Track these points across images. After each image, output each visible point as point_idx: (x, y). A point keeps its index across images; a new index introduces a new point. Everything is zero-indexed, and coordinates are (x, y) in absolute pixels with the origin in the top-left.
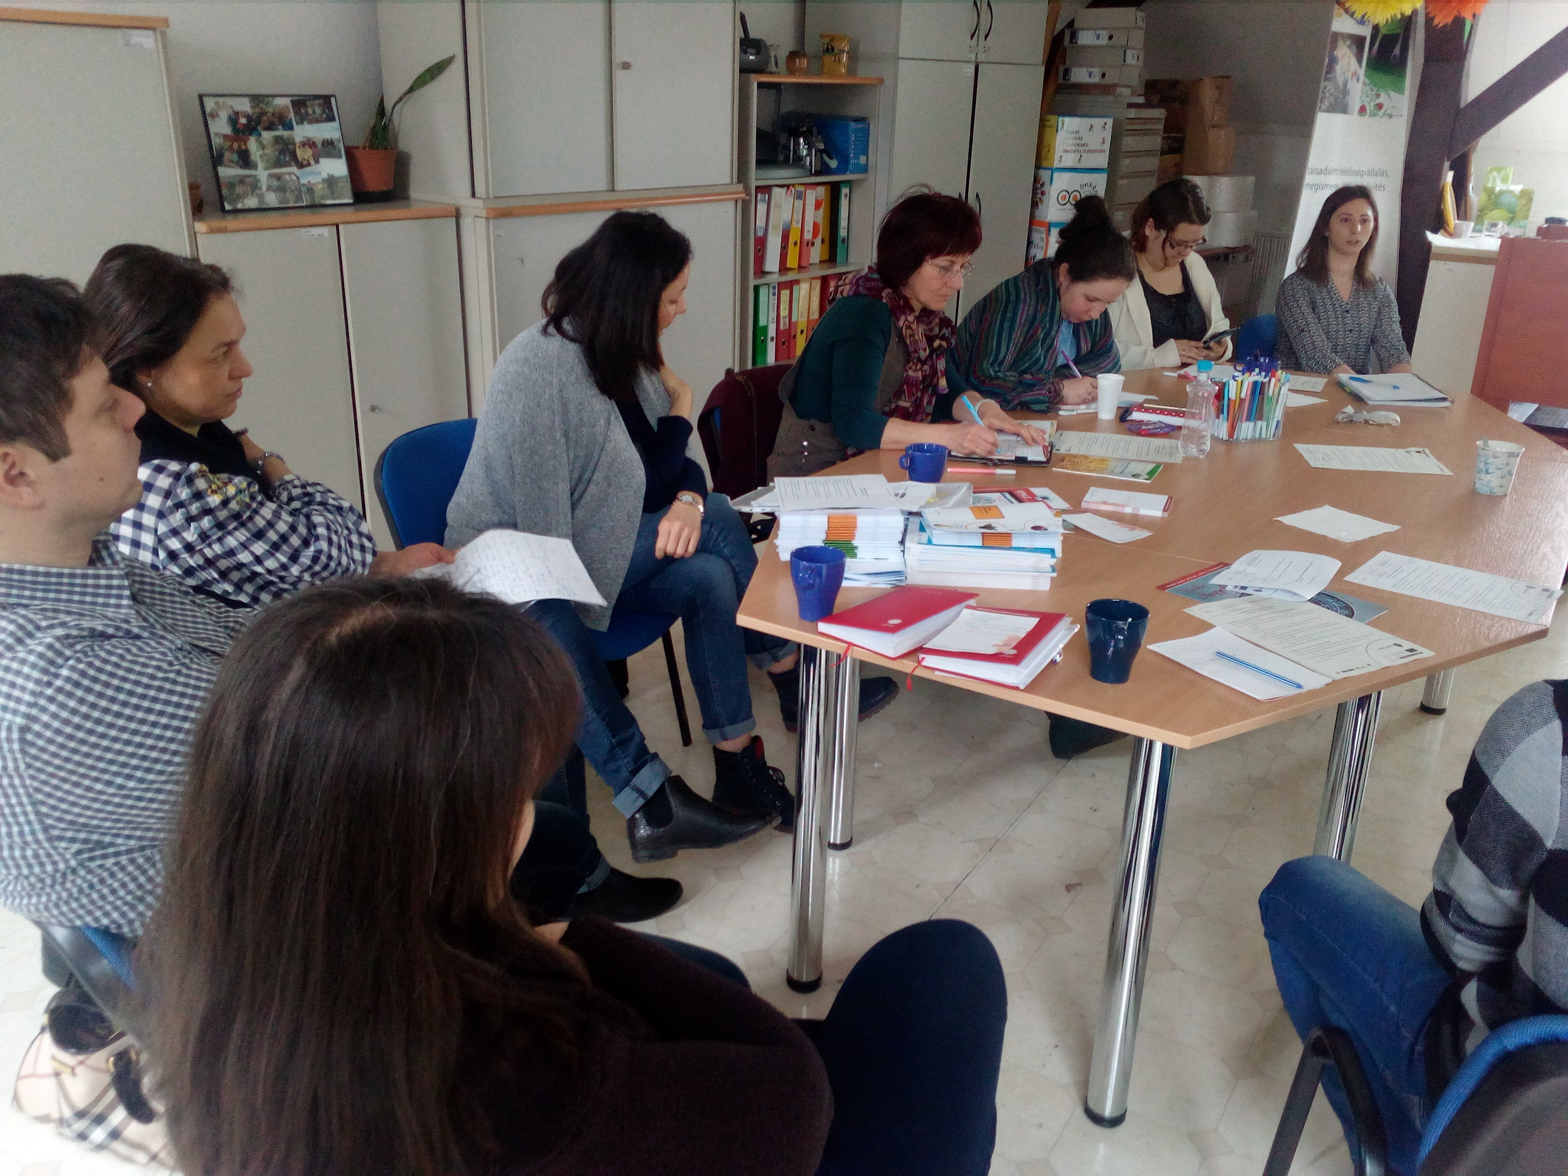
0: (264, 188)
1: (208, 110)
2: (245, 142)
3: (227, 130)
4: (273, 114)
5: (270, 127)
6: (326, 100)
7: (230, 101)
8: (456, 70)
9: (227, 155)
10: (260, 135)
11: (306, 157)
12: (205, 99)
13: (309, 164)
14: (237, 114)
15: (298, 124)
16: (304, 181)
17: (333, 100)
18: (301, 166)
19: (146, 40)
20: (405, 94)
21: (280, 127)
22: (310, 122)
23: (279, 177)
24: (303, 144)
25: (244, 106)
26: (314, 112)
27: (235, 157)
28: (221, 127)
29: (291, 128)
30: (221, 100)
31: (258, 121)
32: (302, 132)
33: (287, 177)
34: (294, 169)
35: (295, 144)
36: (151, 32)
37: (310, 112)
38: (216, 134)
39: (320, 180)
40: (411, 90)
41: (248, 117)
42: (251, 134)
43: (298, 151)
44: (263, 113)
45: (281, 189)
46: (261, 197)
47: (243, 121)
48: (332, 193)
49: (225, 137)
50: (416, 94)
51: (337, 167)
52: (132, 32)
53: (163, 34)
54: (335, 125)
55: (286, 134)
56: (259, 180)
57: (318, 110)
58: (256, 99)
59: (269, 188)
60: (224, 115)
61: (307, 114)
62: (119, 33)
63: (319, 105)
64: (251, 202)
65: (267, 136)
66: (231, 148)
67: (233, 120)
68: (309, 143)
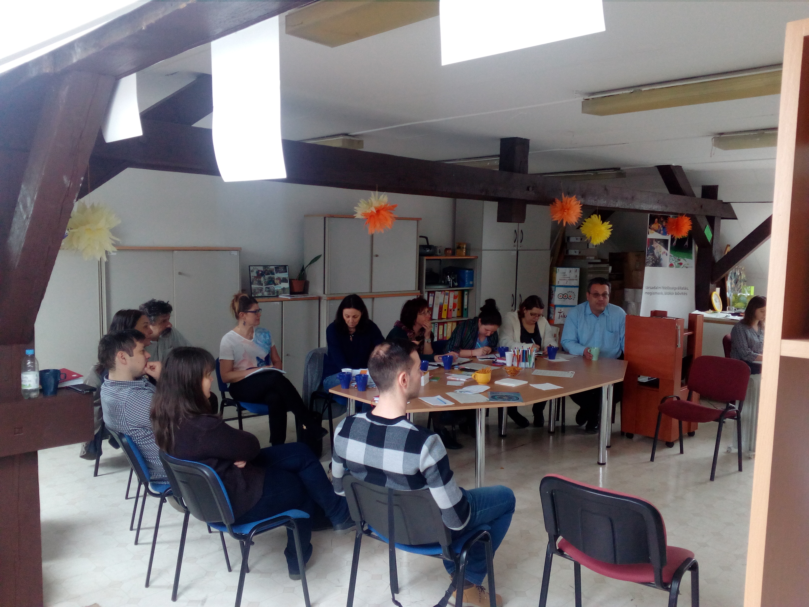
0: (264, 291)
1: (251, 270)
2: (260, 278)
3: (256, 275)
4: (269, 271)
5: (268, 274)
6: (285, 266)
7: (257, 267)
8: (322, 258)
9: (255, 282)
10: (265, 276)
11: (277, 282)
12: (250, 267)
13: (278, 284)
14: (259, 271)
15: (276, 273)
16: (276, 289)
17: (287, 267)
18: (275, 285)
19: (235, 253)
20: (309, 265)
21: (271, 274)
22: (280, 273)
23: (269, 288)
24: (277, 279)
25: (261, 268)
26: (281, 270)
27: (257, 282)
28: (254, 274)
29: (274, 274)
30: (255, 267)
31: (265, 272)
32: (277, 275)
33: (271, 288)
34: (273, 286)
35: (274, 278)
36: (237, 251)
37: (280, 270)
38: (252, 276)
39: (280, 289)
40: (310, 263)
41: (262, 271)
42: (262, 276)
43: (275, 281)
44: (266, 270)
45: (269, 291)
46: (263, 293)
47: (260, 273)
48: (284, 292)
49: (255, 277)
50: (312, 264)
51: (286, 285)
52: (232, 251)
53: (240, 251)
54: (287, 273)
55: (272, 276)
56: (263, 289)
57: (282, 270)
58: (265, 267)
59: (265, 291)
60: (255, 271)
61: (279, 270)
62: (229, 251)
63: (283, 268)
64: (260, 295)
65: (267, 277)
66: (256, 280)
67: (258, 272)
68: (279, 278)
